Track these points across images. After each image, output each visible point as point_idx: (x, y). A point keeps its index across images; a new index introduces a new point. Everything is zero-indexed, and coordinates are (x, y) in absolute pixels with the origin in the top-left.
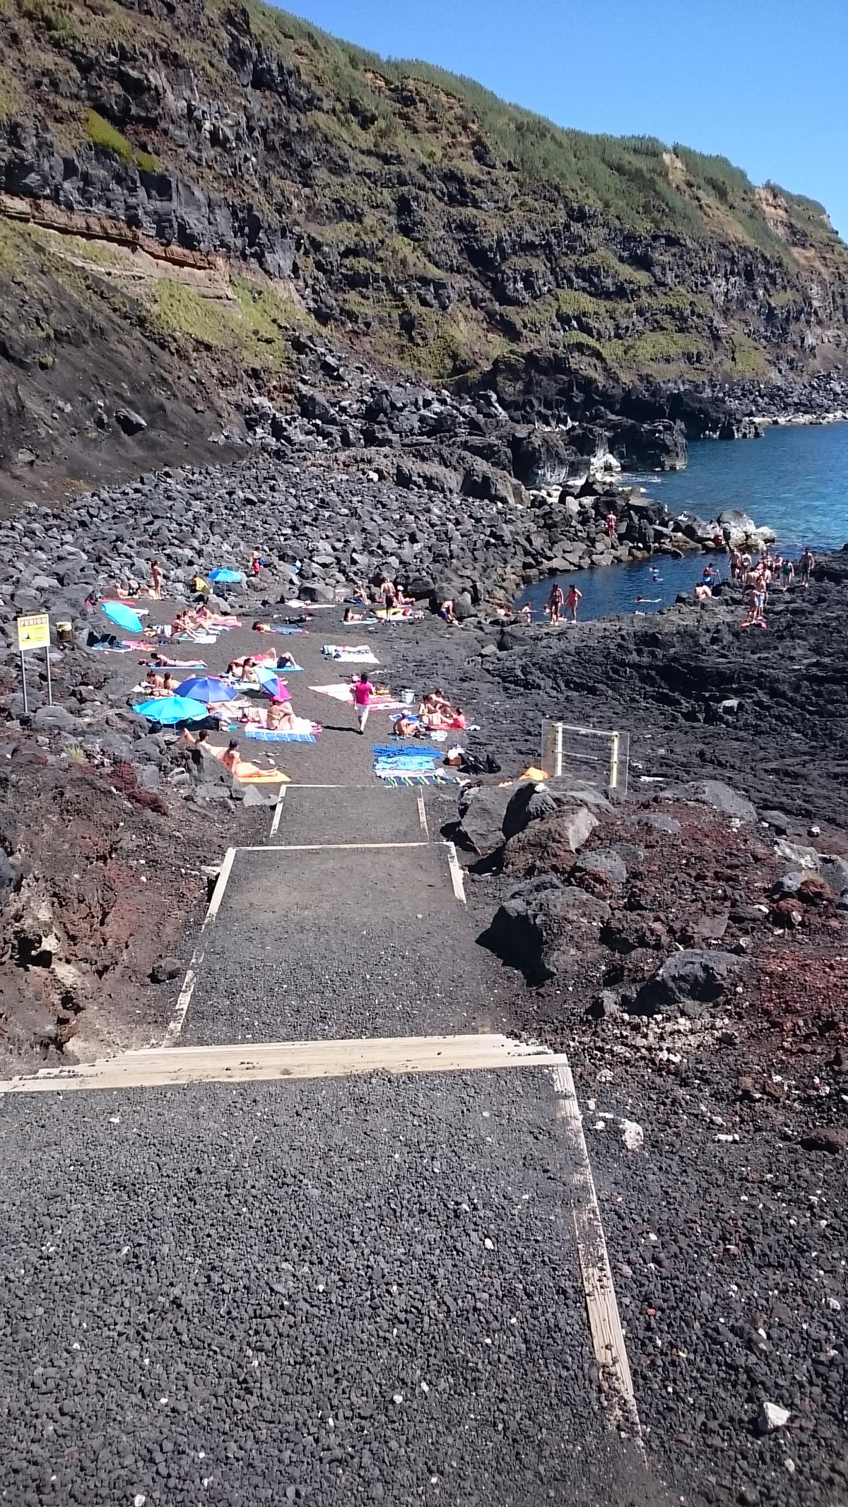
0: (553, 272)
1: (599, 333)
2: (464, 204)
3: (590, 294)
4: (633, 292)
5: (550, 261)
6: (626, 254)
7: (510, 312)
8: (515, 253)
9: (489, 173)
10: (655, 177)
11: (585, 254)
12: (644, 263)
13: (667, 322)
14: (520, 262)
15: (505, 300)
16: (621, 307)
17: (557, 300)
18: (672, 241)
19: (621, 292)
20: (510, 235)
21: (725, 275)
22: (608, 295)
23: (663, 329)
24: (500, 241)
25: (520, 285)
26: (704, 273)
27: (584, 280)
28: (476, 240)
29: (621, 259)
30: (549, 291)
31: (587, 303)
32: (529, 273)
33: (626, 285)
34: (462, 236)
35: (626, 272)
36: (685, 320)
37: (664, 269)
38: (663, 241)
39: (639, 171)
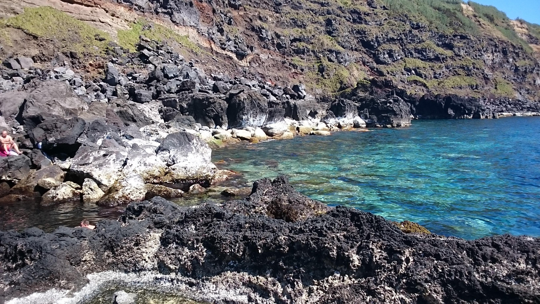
0: (403, 50)
1: (425, 76)
2: (361, 23)
3: (422, 60)
4: (443, 59)
5: (402, 46)
6: (440, 43)
7: (382, 67)
8: (384, 43)
9: (373, 10)
10: (456, 12)
11: (420, 42)
12: (450, 47)
13: (461, 71)
14: (387, 46)
15: (379, 62)
16: (437, 65)
17: (405, 62)
18: (463, 37)
19: (437, 59)
20: (382, 35)
21: (492, 52)
22: (430, 60)
23: (459, 74)
24: (377, 37)
25: (387, 56)
26: (479, 50)
27: (419, 53)
28: (366, 37)
29: (438, 45)
30: (401, 58)
31: (420, 63)
32: (391, 51)
33: (439, 56)
34: (359, 36)
35: (440, 50)
36: (470, 71)
37: (459, 49)
38: (459, 37)
39: (448, 10)
